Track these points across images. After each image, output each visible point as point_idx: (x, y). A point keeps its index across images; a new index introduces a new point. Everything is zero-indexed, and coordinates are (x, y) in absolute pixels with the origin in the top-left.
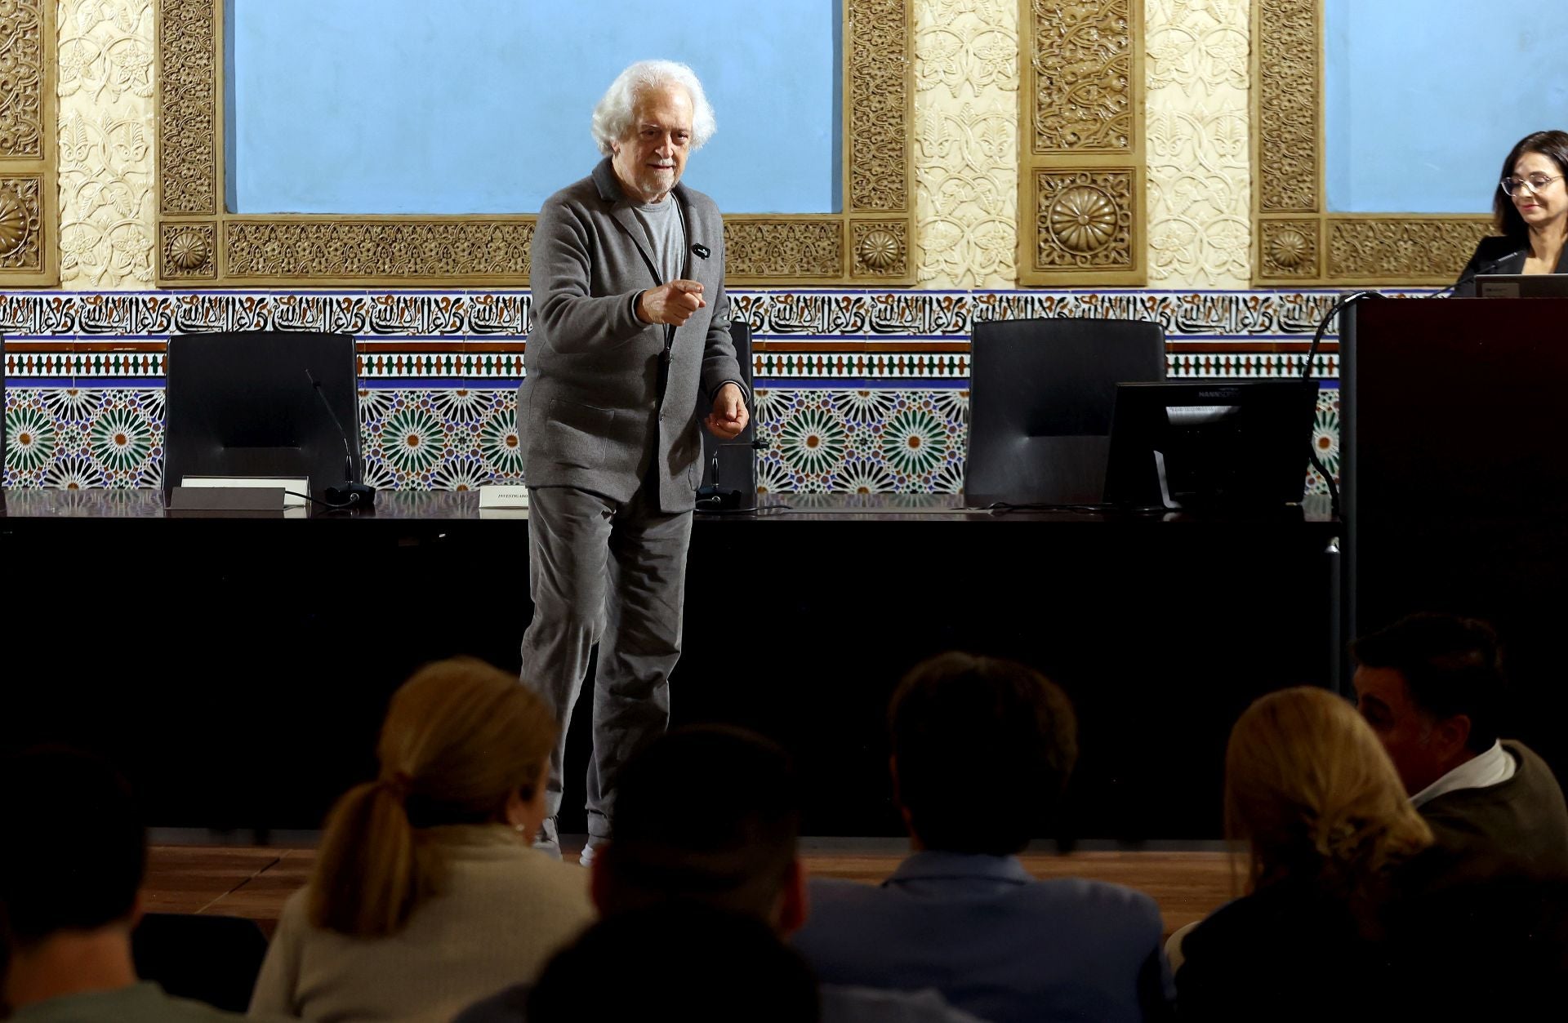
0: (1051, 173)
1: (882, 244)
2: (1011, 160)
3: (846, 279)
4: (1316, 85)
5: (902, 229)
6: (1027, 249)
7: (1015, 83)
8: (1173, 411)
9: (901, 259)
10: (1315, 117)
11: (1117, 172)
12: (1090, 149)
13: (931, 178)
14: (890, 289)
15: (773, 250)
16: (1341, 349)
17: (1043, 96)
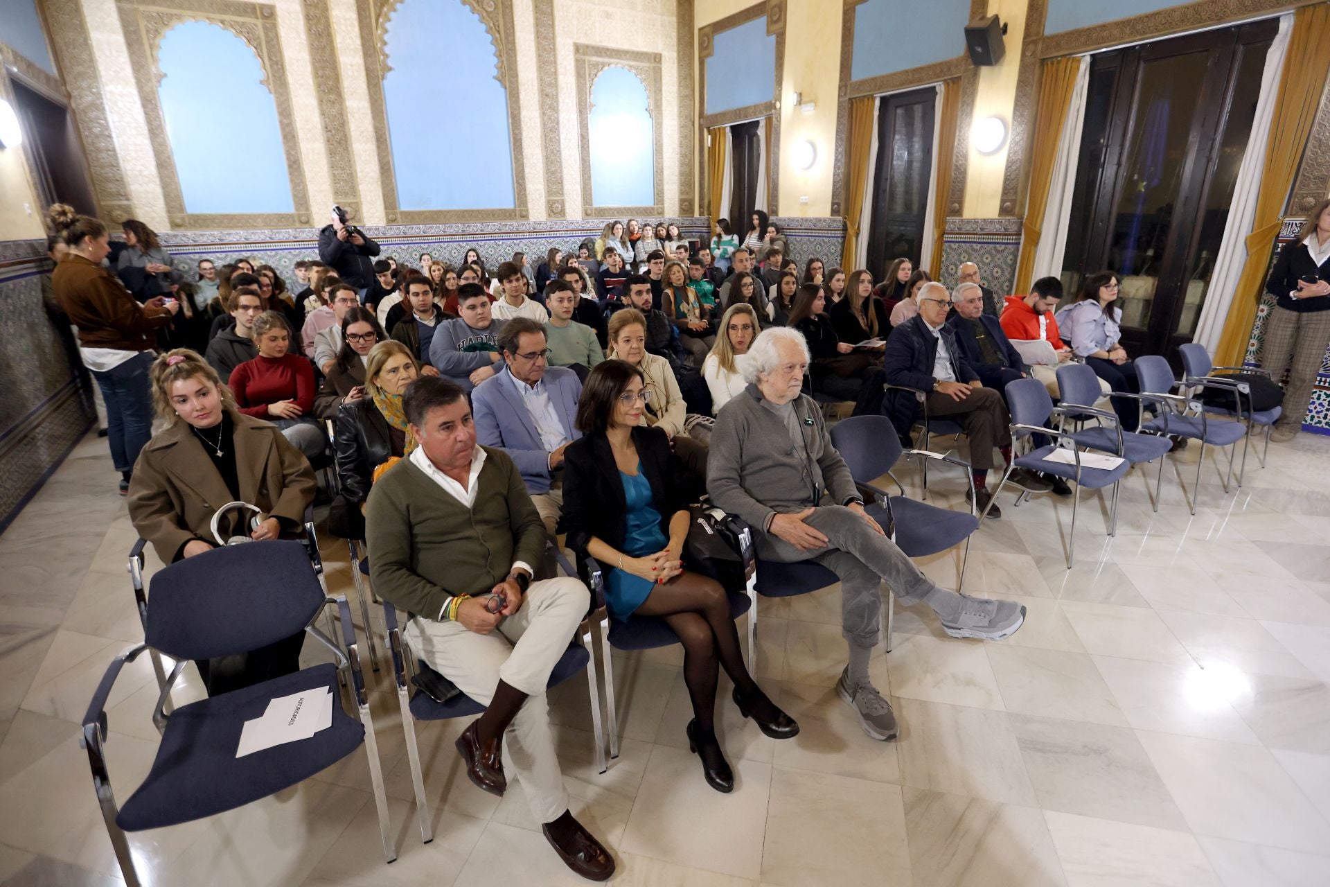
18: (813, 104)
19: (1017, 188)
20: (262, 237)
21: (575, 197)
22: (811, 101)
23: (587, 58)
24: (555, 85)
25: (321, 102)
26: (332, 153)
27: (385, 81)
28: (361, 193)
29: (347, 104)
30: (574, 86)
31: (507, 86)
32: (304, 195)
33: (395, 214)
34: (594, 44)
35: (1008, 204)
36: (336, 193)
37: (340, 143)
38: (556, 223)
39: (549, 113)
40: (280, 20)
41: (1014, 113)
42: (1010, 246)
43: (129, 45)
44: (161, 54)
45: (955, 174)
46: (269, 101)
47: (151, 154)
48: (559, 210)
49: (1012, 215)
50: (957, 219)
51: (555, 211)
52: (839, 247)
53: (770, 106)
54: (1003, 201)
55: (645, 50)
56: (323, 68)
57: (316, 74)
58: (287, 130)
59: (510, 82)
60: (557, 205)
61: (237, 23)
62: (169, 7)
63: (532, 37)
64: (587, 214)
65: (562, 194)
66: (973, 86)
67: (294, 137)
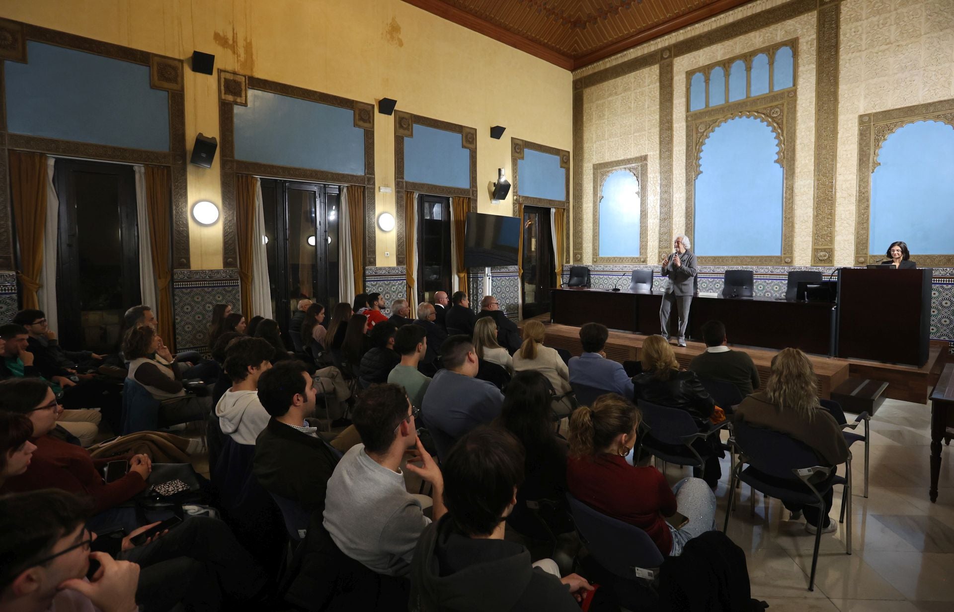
0: (817, 249)
1: (788, 260)
2: (811, 247)
3: (782, 265)
4: (868, 234)
5: (792, 258)
6: (813, 261)
7: (812, 236)
8: (808, 286)
9: (791, 262)
10: (867, 239)
11: (829, 249)
12: (824, 245)
13: (797, 250)
14: (789, 266)
15: (771, 261)
16: (838, 276)
17: (816, 238)
35: (230, 260)
54: (226, 258)
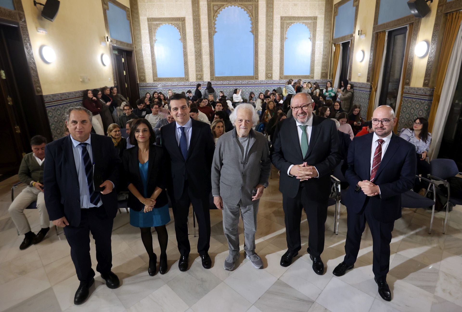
18: (364, 35)
19: (430, 74)
20: (175, 84)
21: (277, 72)
22: (364, 34)
23: (285, 21)
24: (272, 32)
25: (195, 44)
26: (196, 59)
27: (214, 36)
28: (204, 71)
29: (202, 44)
30: (279, 32)
31: (254, 34)
32: (188, 72)
33: (213, 77)
34: (288, 16)
35: (427, 81)
36: (196, 71)
37: (199, 56)
38: (269, 81)
39: (269, 42)
40: (186, 21)
41: (432, 39)
42: (426, 101)
43: (149, 33)
44: (157, 34)
45: (408, 66)
46: (181, 44)
47: (151, 61)
48: (270, 77)
49: (428, 87)
50: (408, 87)
51: (268, 77)
52: (368, 96)
53: (352, 36)
54: (425, 80)
55: (310, 16)
56: (196, 34)
57: (194, 36)
58: (185, 53)
59: (255, 32)
60: (269, 74)
61: (175, 23)
62: (159, 21)
63: (265, 16)
64: (281, 78)
65: (272, 71)
66: (417, 26)
67: (186, 55)
